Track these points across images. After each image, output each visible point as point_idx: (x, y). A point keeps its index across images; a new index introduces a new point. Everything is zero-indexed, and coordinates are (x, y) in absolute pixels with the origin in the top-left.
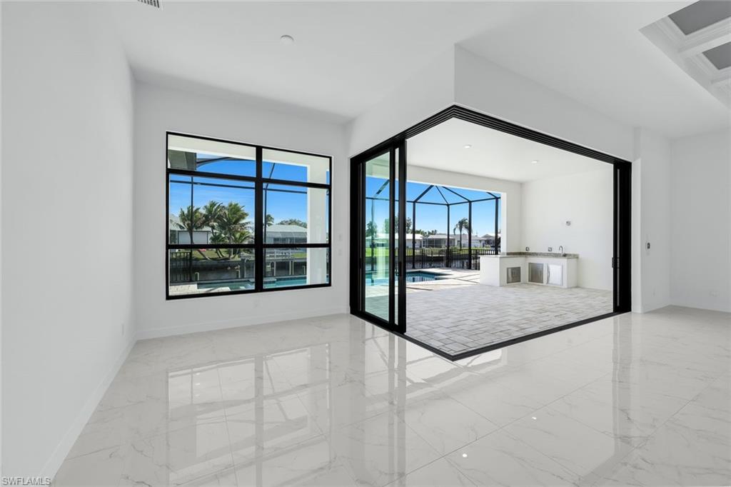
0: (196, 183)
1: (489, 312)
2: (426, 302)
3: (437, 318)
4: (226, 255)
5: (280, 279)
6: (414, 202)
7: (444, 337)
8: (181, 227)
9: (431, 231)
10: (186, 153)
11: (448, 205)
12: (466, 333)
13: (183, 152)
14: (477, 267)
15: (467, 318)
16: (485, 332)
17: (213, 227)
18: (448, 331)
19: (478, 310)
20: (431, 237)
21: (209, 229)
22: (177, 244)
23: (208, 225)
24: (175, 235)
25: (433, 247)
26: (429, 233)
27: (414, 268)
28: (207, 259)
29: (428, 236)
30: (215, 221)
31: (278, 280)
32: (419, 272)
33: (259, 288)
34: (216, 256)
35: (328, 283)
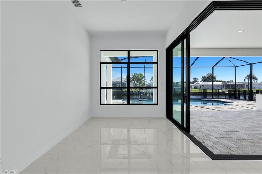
0: (122, 67)
1: (258, 129)
2: (212, 117)
3: (215, 127)
4: (138, 90)
5: (150, 100)
6: (213, 67)
7: (216, 140)
8: (126, 82)
9: (229, 81)
10: (114, 57)
11: (235, 67)
12: (233, 140)
13: (113, 57)
14: (255, 100)
15: (238, 130)
16: (250, 142)
17: (135, 82)
18: (220, 136)
19: (249, 126)
20: (228, 83)
21: (133, 82)
22: (125, 86)
23: (133, 81)
24: (124, 84)
25: (229, 88)
26: (228, 82)
27: (213, 98)
28: (133, 91)
29: (227, 83)
30: (135, 79)
31: (148, 100)
32: (216, 100)
33: (129, 103)
34: (136, 91)
35: (157, 103)
